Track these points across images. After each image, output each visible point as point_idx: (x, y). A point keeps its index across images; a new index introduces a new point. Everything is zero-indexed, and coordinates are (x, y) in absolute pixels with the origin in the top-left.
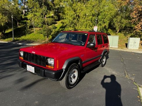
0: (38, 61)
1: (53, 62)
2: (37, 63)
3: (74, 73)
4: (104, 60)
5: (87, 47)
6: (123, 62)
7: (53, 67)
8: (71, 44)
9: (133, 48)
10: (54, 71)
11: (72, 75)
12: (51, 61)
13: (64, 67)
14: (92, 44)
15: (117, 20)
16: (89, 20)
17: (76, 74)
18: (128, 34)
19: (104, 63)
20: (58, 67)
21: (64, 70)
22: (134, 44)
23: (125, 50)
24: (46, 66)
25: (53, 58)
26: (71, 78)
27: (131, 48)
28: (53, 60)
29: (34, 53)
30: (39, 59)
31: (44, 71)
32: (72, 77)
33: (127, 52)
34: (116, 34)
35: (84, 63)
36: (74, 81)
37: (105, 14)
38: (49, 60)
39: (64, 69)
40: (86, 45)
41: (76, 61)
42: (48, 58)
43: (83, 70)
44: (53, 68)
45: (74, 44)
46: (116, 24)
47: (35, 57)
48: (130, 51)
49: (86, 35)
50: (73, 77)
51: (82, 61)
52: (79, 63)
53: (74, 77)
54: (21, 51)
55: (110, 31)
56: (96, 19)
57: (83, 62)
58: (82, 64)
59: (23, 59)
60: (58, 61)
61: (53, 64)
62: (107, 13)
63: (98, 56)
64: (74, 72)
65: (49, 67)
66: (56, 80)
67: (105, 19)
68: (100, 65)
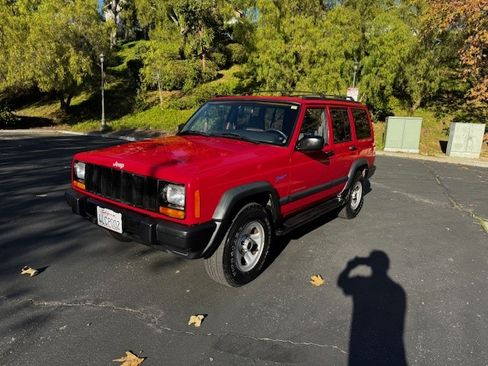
0: (135, 195)
1: (183, 197)
2: (129, 199)
3: (252, 236)
4: (358, 194)
5: (296, 149)
6: (442, 185)
7: (181, 214)
8: (242, 139)
9: (463, 155)
10: (185, 227)
11: (246, 243)
12: (176, 195)
13: (219, 214)
14: (314, 141)
15: (416, 70)
16: (335, 70)
17: (259, 238)
18: (447, 112)
19: (354, 205)
20: (197, 214)
21: (218, 224)
22: (466, 142)
23: (441, 158)
24: (161, 208)
25: (183, 185)
26: (242, 251)
27: (458, 154)
28: (183, 189)
29: (121, 166)
30: (136, 189)
31: (154, 227)
32: (245, 247)
33: (446, 163)
34: (411, 114)
35: (288, 202)
36: (252, 260)
37: (382, 54)
38: (169, 189)
39: (218, 221)
40: (293, 143)
41: (260, 197)
42: (168, 183)
43: (283, 228)
44: (182, 217)
45: (252, 139)
46: (413, 83)
47: (123, 181)
48: (456, 162)
49: (294, 107)
50: (249, 247)
51: (279, 198)
52: (269, 203)
53: (253, 248)
54: (77, 162)
55: (393, 102)
56: (356, 67)
57: (281, 200)
58: (278, 205)
59: (83, 187)
60: (197, 193)
61: (182, 202)
62: (389, 50)
63: (335, 181)
64: (253, 232)
65: (170, 212)
66: (193, 255)
67: (382, 69)
68: (344, 211)
